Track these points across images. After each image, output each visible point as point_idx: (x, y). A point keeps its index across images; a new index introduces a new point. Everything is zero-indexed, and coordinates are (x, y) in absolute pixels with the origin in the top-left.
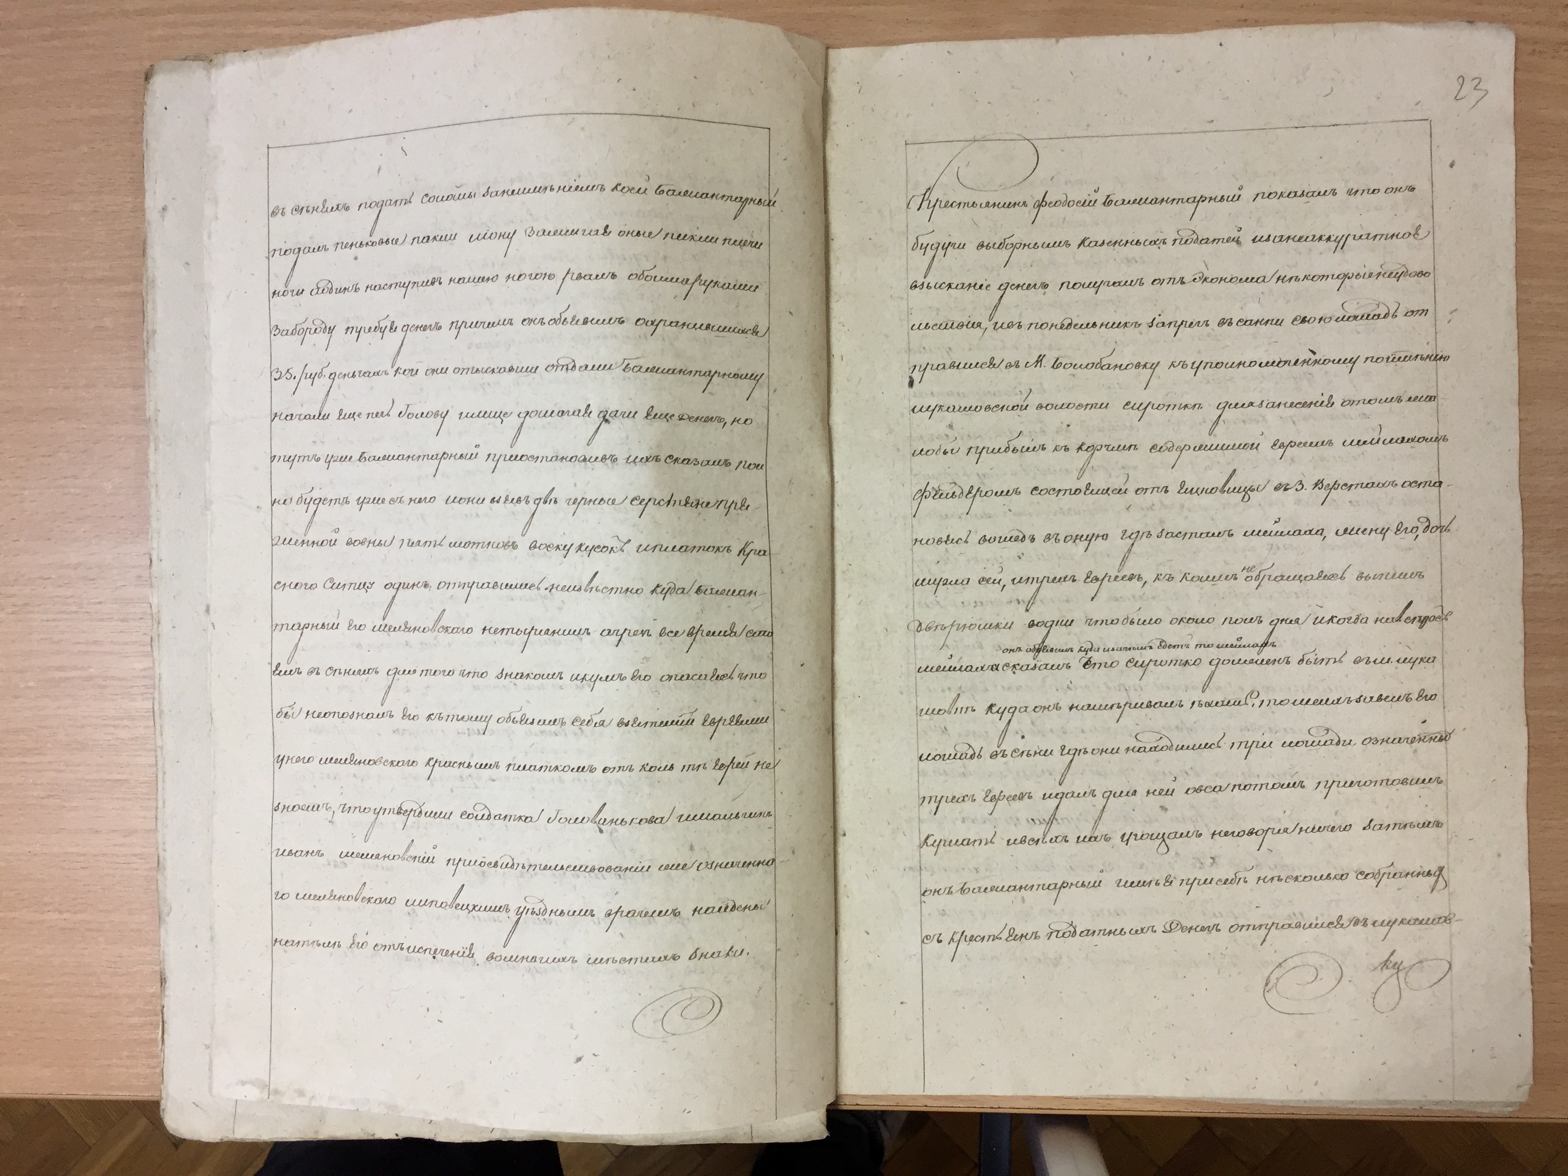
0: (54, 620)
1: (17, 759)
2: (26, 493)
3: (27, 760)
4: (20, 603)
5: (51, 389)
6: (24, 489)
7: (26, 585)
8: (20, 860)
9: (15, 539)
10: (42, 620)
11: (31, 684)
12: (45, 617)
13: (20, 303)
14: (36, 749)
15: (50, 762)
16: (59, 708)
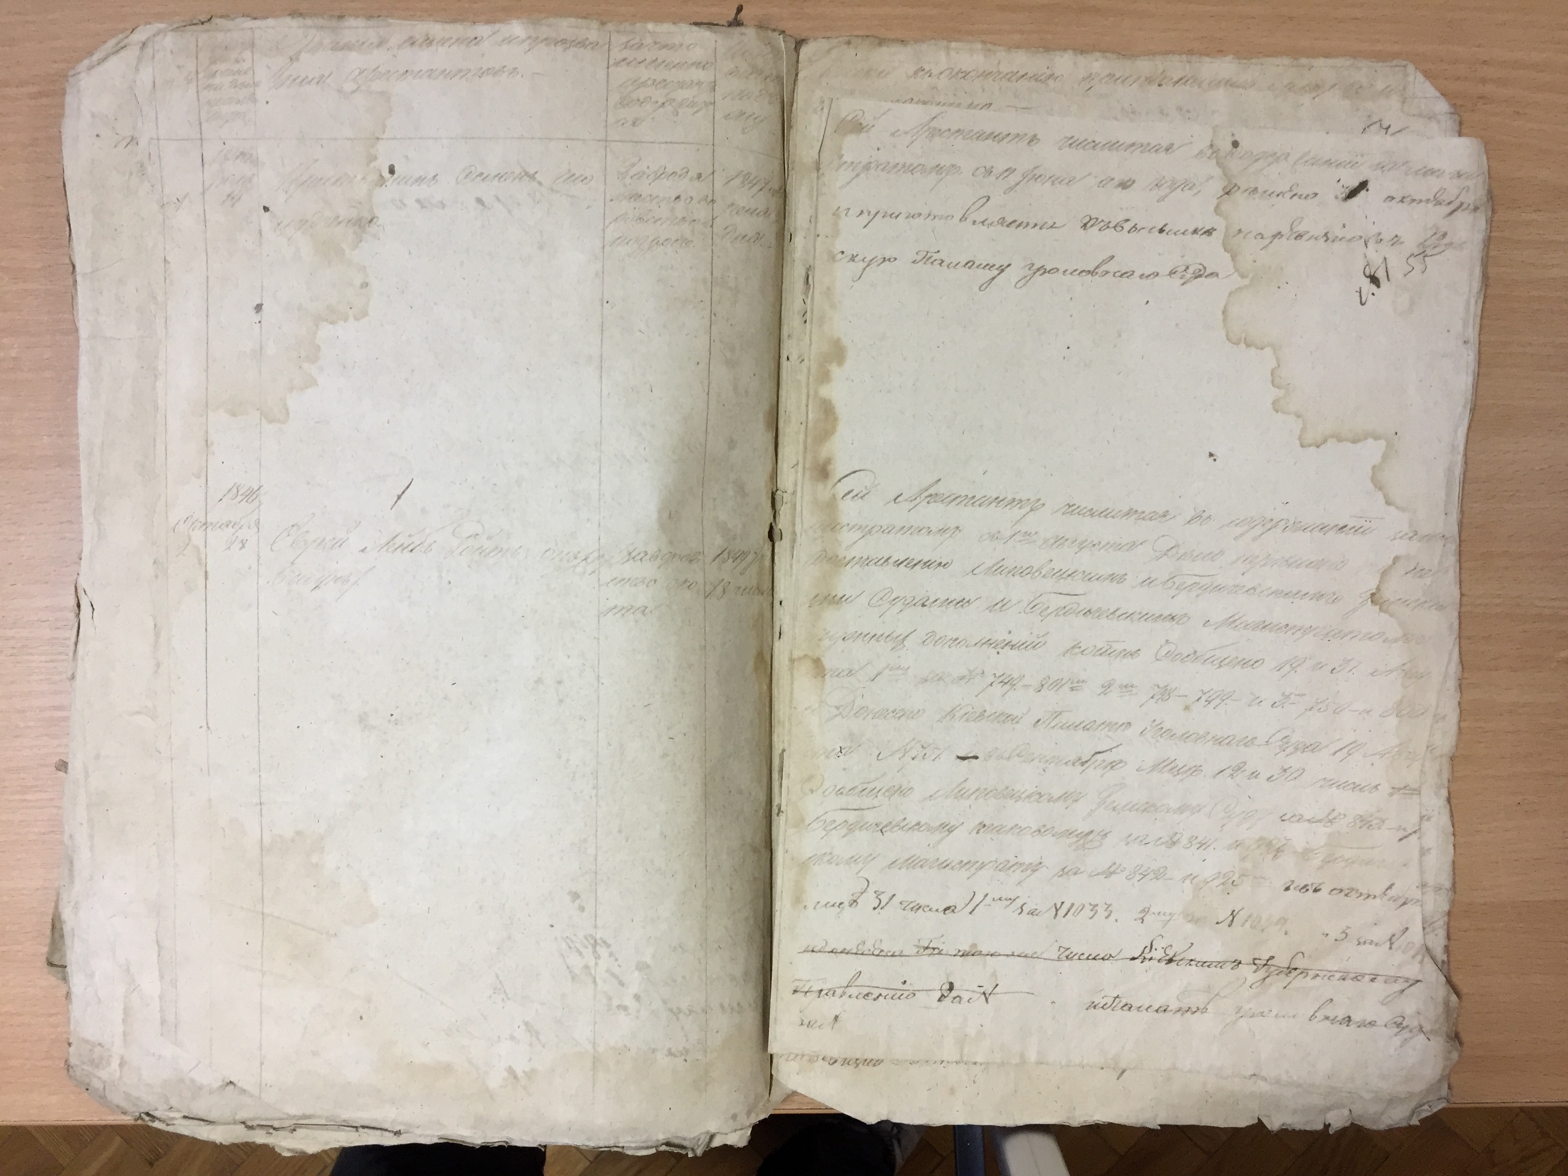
0: (52, 661)
1: (17, 797)
2: (22, 538)
3: (28, 797)
4: (19, 645)
5: (45, 437)
6: (20, 534)
7: (25, 628)
8: (24, 895)
9: (12, 583)
10: (41, 662)
11: (31, 724)
12: (43, 658)
13: (13, 354)
14: (36, 786)
15: (51, 800)
16: (59, 746)
